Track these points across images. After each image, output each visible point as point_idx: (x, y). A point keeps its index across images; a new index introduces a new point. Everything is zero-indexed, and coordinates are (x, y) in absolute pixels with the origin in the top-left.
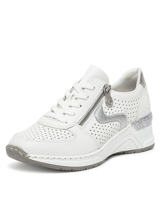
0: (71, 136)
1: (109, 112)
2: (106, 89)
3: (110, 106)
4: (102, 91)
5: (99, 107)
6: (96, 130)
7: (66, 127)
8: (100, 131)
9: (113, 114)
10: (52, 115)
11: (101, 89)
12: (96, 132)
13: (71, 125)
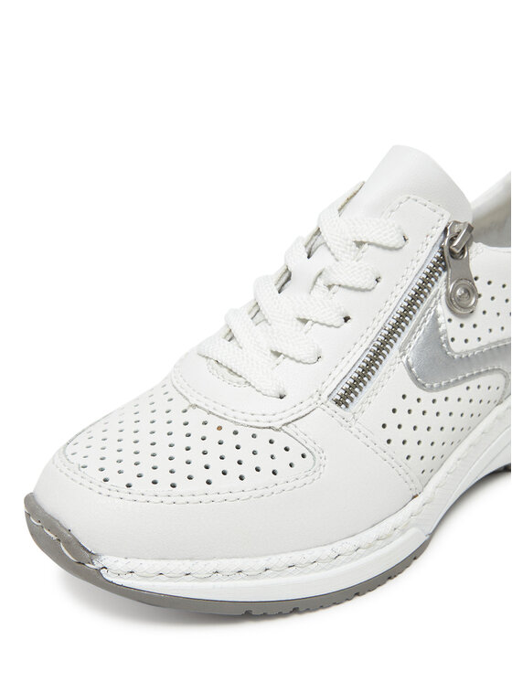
0: (298, 461)
1: (463, 337)
2: (452, 240)
3: (462, 312)
4: (437, 249)
5: (425, 321)
6: (408, 422)
7: (278, 416)
8: (422, 423)
9: (482, 343)
10: (226, 352)
11: (432, 241)
12: (407, 432)
13: (299, 407)
